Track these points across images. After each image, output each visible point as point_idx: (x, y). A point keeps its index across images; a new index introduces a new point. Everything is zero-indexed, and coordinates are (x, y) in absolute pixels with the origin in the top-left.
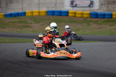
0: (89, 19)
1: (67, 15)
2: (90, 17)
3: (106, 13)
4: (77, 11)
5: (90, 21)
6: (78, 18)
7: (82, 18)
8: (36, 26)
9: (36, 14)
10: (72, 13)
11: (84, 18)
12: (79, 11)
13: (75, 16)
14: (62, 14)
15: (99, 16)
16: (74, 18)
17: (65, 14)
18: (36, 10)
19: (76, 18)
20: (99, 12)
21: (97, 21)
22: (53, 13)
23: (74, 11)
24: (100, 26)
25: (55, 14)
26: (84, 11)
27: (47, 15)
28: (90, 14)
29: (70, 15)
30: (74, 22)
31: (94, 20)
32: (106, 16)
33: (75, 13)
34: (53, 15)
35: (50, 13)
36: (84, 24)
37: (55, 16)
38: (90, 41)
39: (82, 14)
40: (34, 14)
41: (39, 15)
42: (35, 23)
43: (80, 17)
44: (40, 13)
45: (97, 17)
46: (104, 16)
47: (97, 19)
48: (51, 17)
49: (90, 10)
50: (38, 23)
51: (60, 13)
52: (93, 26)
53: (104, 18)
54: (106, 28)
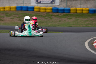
0: (51, 14)
1: (33, 10)
2: (52, 12)
3: (65, 8)
4: (41, 7)
5: (52, 15)
6: (42, 12)
7: (46, 13)
8: (7, 19)
9: (8, 9)
10: (37, 8)
11: (47, 12)
12: (43, 7)
13: (40, 11)
14: (29, 9)
15: (59, 11)
16: (38, 13)
17: (31, 9)
18: (7, 6)
19: (40, 13)
20: (59, 7)
21: (57, 15)
22: (21, 8)
23: (39, 7)
24: (60, 19)
25: (23, 9)
26: (47, 6)
27: (16, 10)
28: (52, 9)
29: (35, 10)
30: (39, 16)
31: (55, 14)
32: (65, 11)
33: (40, 9)
34: (22, 10)
35: (19, 9)
36: (47, 18)
37: (23, 11)
38: (52, 32)
39: (46, 9)
40: (6, 9)
41: (10, 10)
42: (6, 17)
43: (44, 12)
44: (10, 8)
45: (58, 12)
46: (63, 11)
47: (57, 14)
48: (20, 12)
49: (52, 6)
50: (9, 17)
51: (27, 9)
52: (55, 19)
53: (64, 12)
54: (65, 21)
